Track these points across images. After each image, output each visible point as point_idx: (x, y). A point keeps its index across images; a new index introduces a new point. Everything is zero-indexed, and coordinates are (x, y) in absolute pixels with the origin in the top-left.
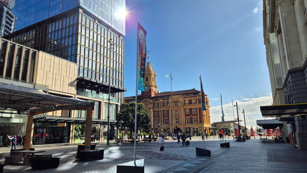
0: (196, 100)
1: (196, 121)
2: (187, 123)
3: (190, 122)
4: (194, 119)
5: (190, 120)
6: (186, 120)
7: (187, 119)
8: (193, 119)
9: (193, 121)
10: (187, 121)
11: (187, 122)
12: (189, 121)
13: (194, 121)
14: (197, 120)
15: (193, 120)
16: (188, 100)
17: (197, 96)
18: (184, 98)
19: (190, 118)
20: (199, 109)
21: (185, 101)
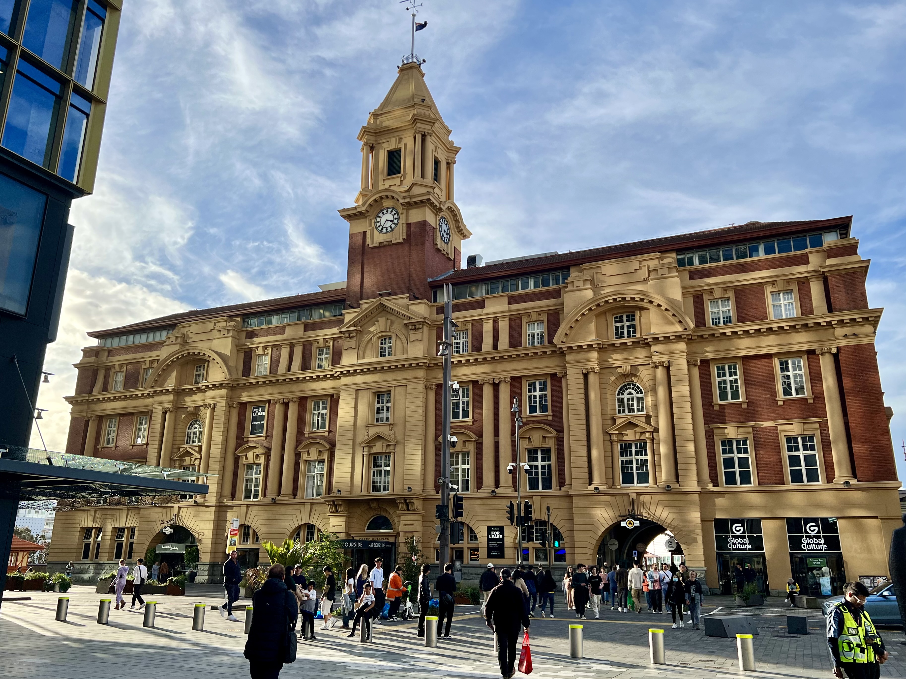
0: (804, 284)
1: (810, 460)
3: (752, 470)
4: (792, 441)
5: (750, 455)
7: (727, 443)
8: (784, 445)
9: (786, 469)
10: (729, 463)
13: (794, 461)
14: (817, 453)
15: (786, 453)
16: (725, 289)
17: (806, 254)
18: (691, 278)
19: (751, 437)
20: (834, 356)
21: (706, 298)
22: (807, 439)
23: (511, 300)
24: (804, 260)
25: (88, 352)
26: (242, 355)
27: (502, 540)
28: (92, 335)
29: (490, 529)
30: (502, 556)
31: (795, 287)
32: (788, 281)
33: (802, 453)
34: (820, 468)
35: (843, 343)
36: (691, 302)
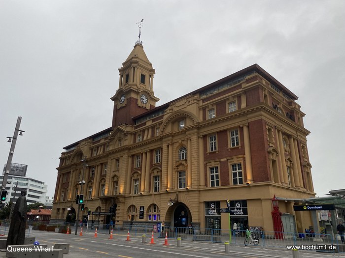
1: (240, 174)
2: (213, 184)
3: (219, 180)
4: (234, 166)
5: (219, 174)
6: (209, 175)
7: (212, 169)
8: (230, 168)
9: (231, 179)
10: (212, 177)
11: (209, 181)
12: (217, 176)
13: (235, 175)
14: (242, 171)
15: (231, 172)
16: (212, 105)
17: (241, 84)
18: (203, 102)
19: (219, 166)
20: (248, 127)
21: (207, 110)
22: (240, 165)
23: (153, 120)
24: (241, 86)
25: (63, 154)
26: (91, 151)
27: (143, 212)
28: (64, 148)
29: (141, 207)
30: (143, 218)
31: (236, 99)
32: (233, 97)
33: (237, 171)
34: (243, 177)
35: (250, 121)
36: (201, 112)
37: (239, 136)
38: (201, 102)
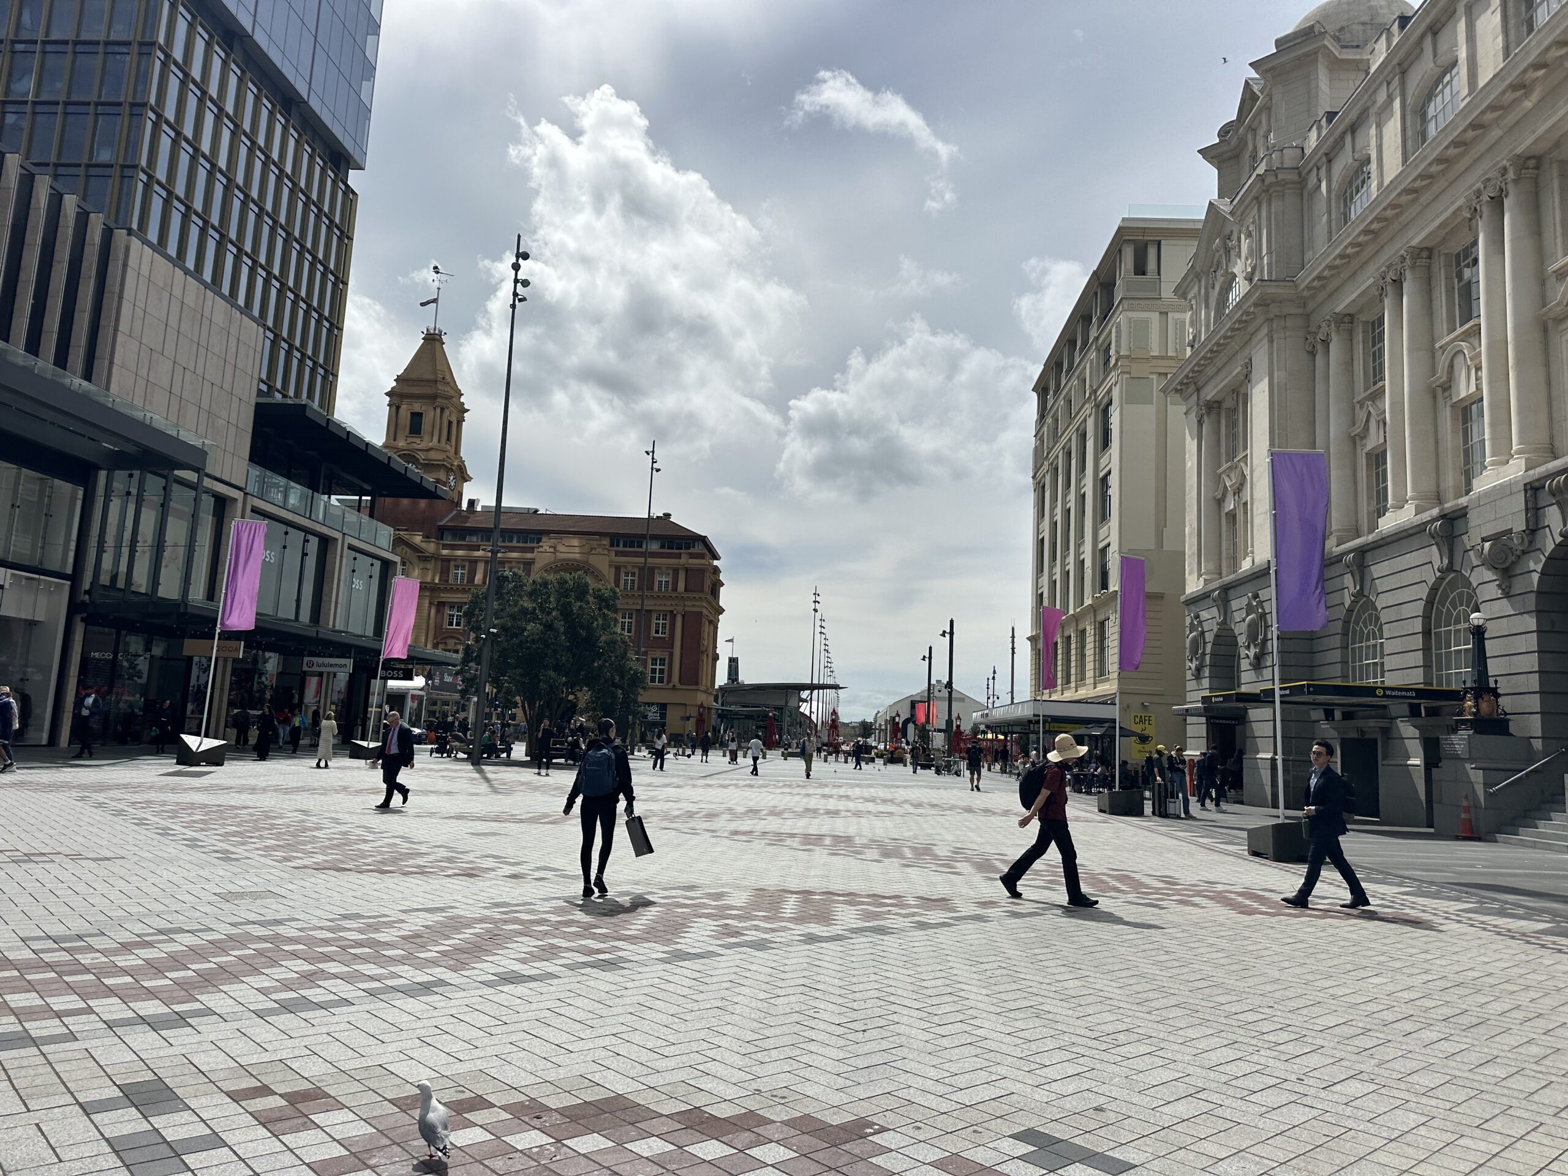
0: (676, 571)
1: (662, 671)
4: (654, 660)
8: (650, 662)
9: (648, 675)
13: (654, 671)
14: (666, 668)
15: (650, 667)
16: (634, 566)
17: (680, 554)
18: (616, 556)
20: (683, 616)
21: (623, 570)
22: (662, 661)
24: (679, 556)
31: (671, 572)
32: (668, 568)
33: (658, 667)
34: (665, 676)
35: (687, 609)
36: (613, 571)
37: (667, 622)
38: (613, 553)
